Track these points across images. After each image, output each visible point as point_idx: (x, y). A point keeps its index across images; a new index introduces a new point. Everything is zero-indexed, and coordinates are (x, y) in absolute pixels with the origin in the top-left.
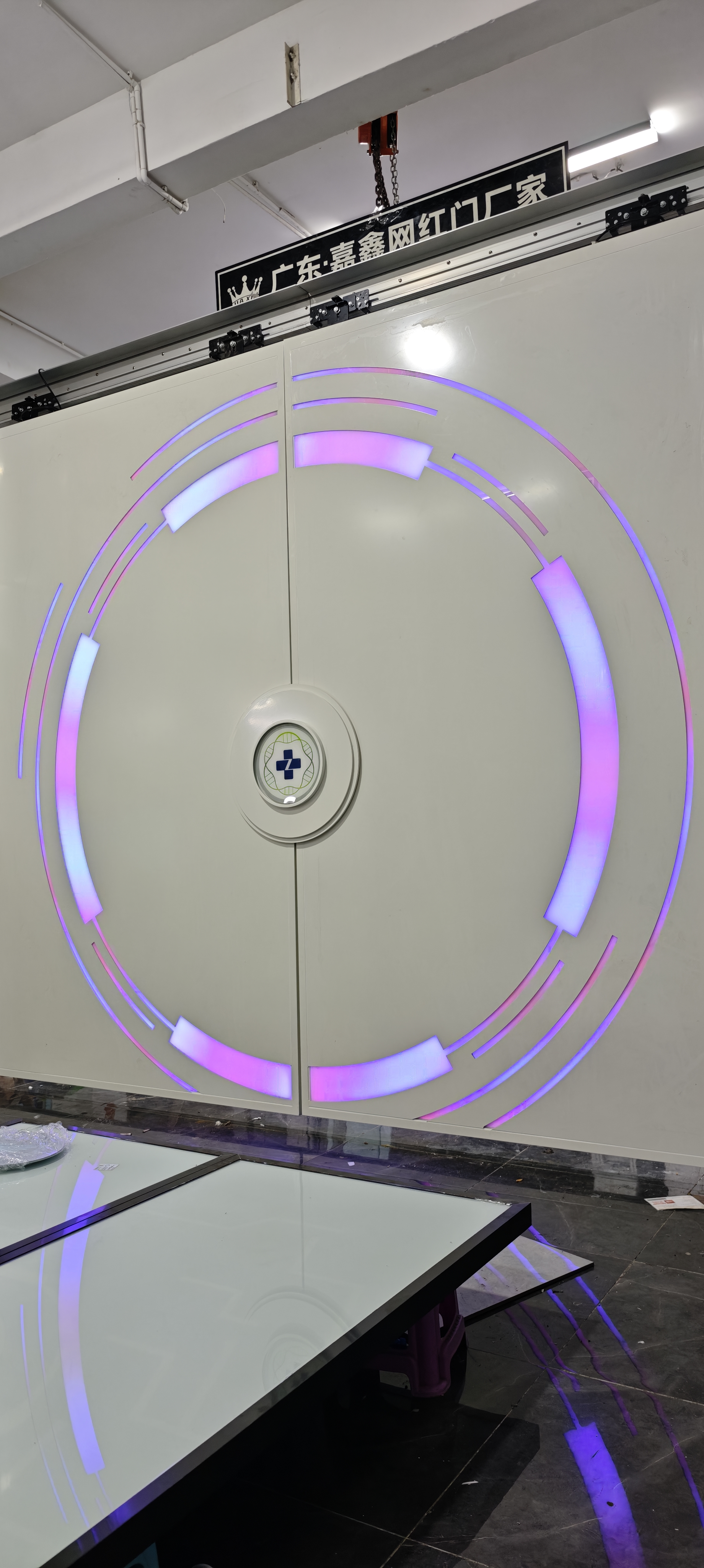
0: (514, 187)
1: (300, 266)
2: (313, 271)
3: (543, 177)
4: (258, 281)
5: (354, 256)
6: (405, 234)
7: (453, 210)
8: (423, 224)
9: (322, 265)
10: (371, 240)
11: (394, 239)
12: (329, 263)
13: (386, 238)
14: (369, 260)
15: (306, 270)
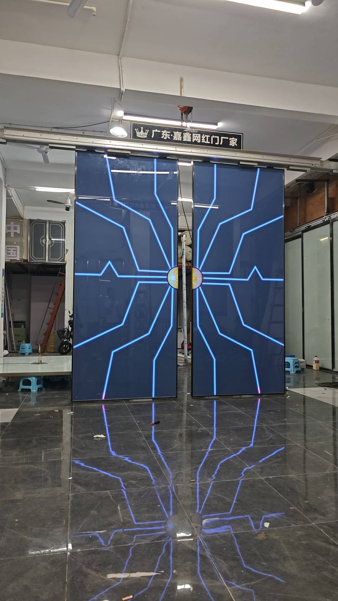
0: (229, 139)
1: (162, 133)
2: (167, 136)
3: (236, 139)
4: (147, 131)
5: (181, 137)
6: (198, 138)
7: (212, 137)
8: (203, 137)
9: (170, 135)
10: (187, 135)
11: (194, 138)
12: (173, 136)
13: (192, 136)
14: (186, 140)
15: (165, 135)
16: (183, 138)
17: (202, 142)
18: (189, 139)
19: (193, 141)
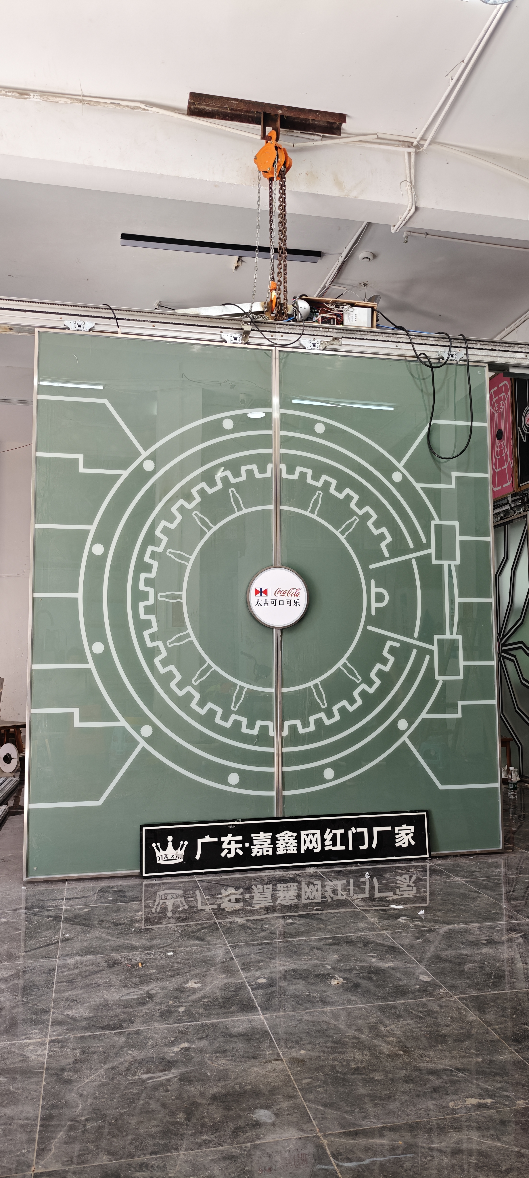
0: (392, 829)
1: (224, 841)
2: (236, 849)
3: (412, 828)
4: (183, 844)
5: (272, 846)
6: (314, 840)
7: (349, 832)
8: (328, 836)
9: (244, 845)
10: (286, 837)
11: (305, 842)
12: (250, 845)
13: (298, 838)
14: (285, 852)
15: (229, 846)
16: (277, 846)
17: (326, 848)
18: (292, 848)
19: (303, 851)
